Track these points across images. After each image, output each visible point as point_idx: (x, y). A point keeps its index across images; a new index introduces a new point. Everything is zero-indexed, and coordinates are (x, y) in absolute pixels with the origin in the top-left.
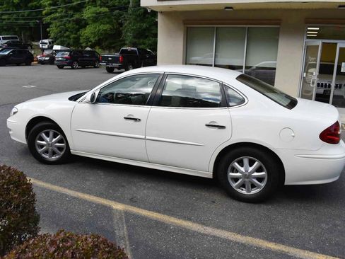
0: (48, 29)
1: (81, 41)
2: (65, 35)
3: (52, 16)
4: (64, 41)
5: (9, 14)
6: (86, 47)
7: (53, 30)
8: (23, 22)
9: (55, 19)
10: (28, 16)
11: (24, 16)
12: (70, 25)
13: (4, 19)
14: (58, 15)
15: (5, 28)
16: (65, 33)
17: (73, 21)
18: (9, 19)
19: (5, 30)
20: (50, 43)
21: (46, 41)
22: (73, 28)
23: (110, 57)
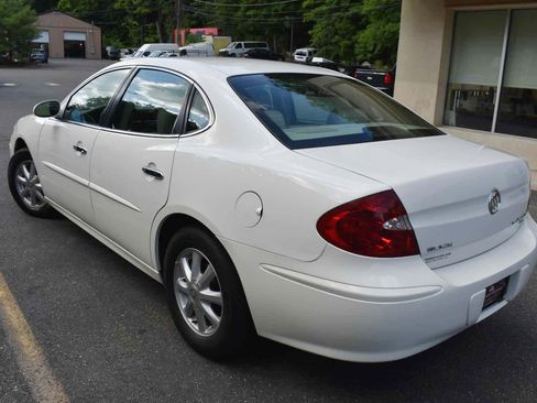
0: (310, 32)
1: (357, 51)
2: (333, 41)
3: (317, 9)
4: (331, 51)
5: (258, 8)
6: (363, 61)
7: (317, 33)
8: (275, 20)
9: (321, 14)
10: (283, 10)
11: (276, 11)
12: (341, 25)
13: (250, 17)
14: (324, 8)
15: (251, 29)
16: (333, 37)
17: (348, 18)
18: (255, 16)
19: (251, 33)
20: (310, 53)
21: (305, 50)
22: (346, 29)
23: (370, 75)
